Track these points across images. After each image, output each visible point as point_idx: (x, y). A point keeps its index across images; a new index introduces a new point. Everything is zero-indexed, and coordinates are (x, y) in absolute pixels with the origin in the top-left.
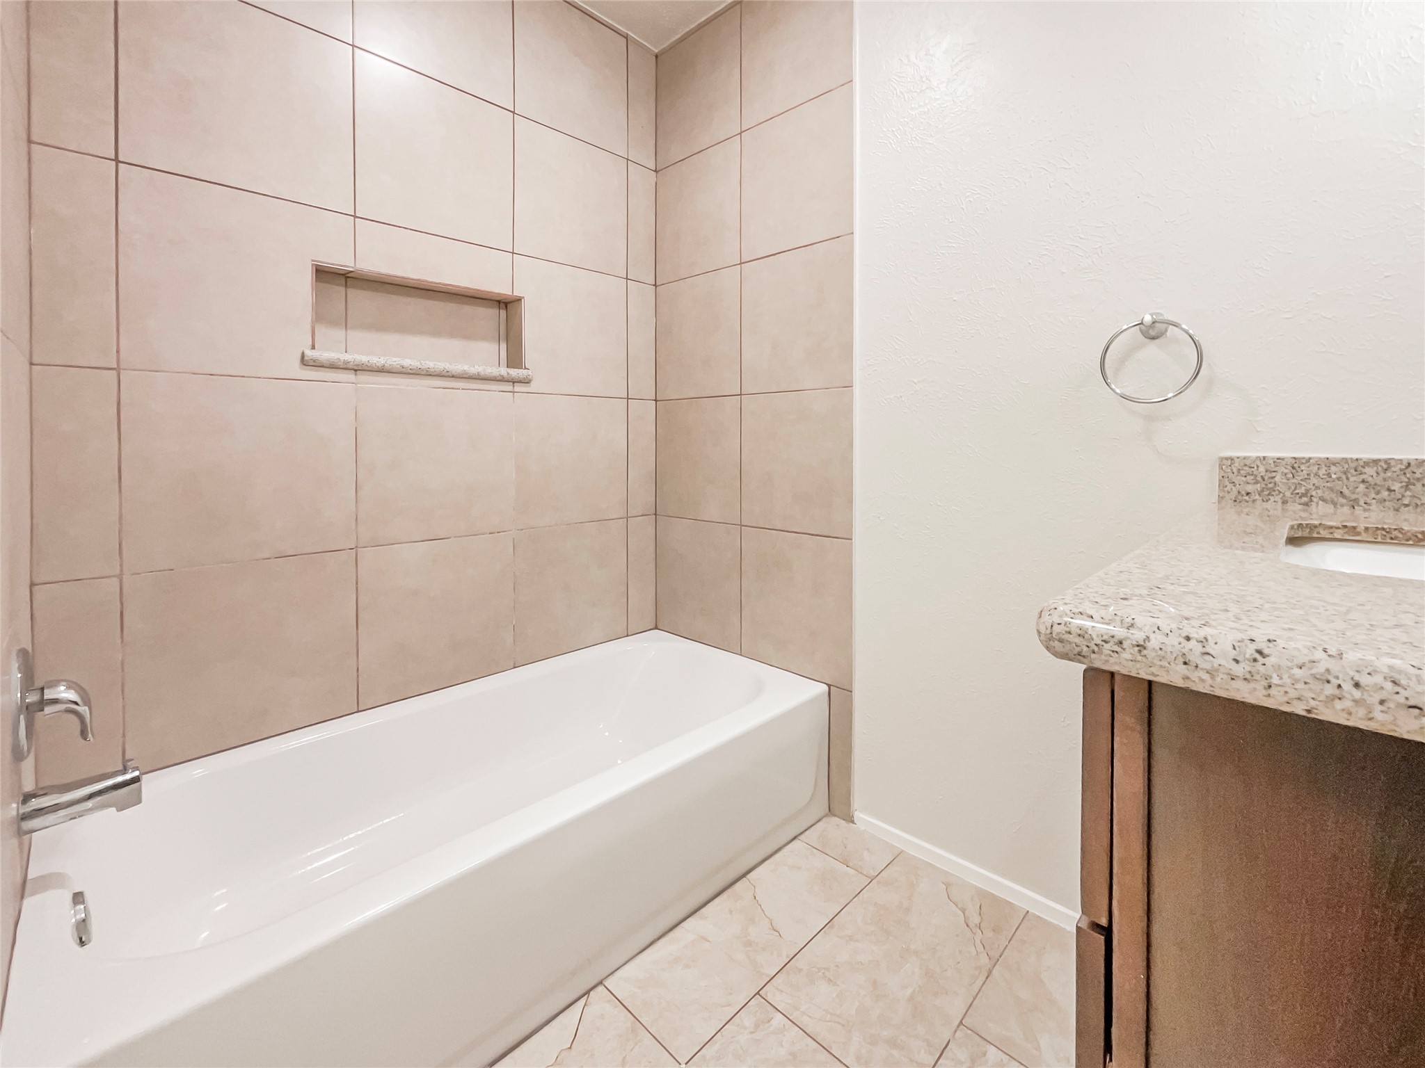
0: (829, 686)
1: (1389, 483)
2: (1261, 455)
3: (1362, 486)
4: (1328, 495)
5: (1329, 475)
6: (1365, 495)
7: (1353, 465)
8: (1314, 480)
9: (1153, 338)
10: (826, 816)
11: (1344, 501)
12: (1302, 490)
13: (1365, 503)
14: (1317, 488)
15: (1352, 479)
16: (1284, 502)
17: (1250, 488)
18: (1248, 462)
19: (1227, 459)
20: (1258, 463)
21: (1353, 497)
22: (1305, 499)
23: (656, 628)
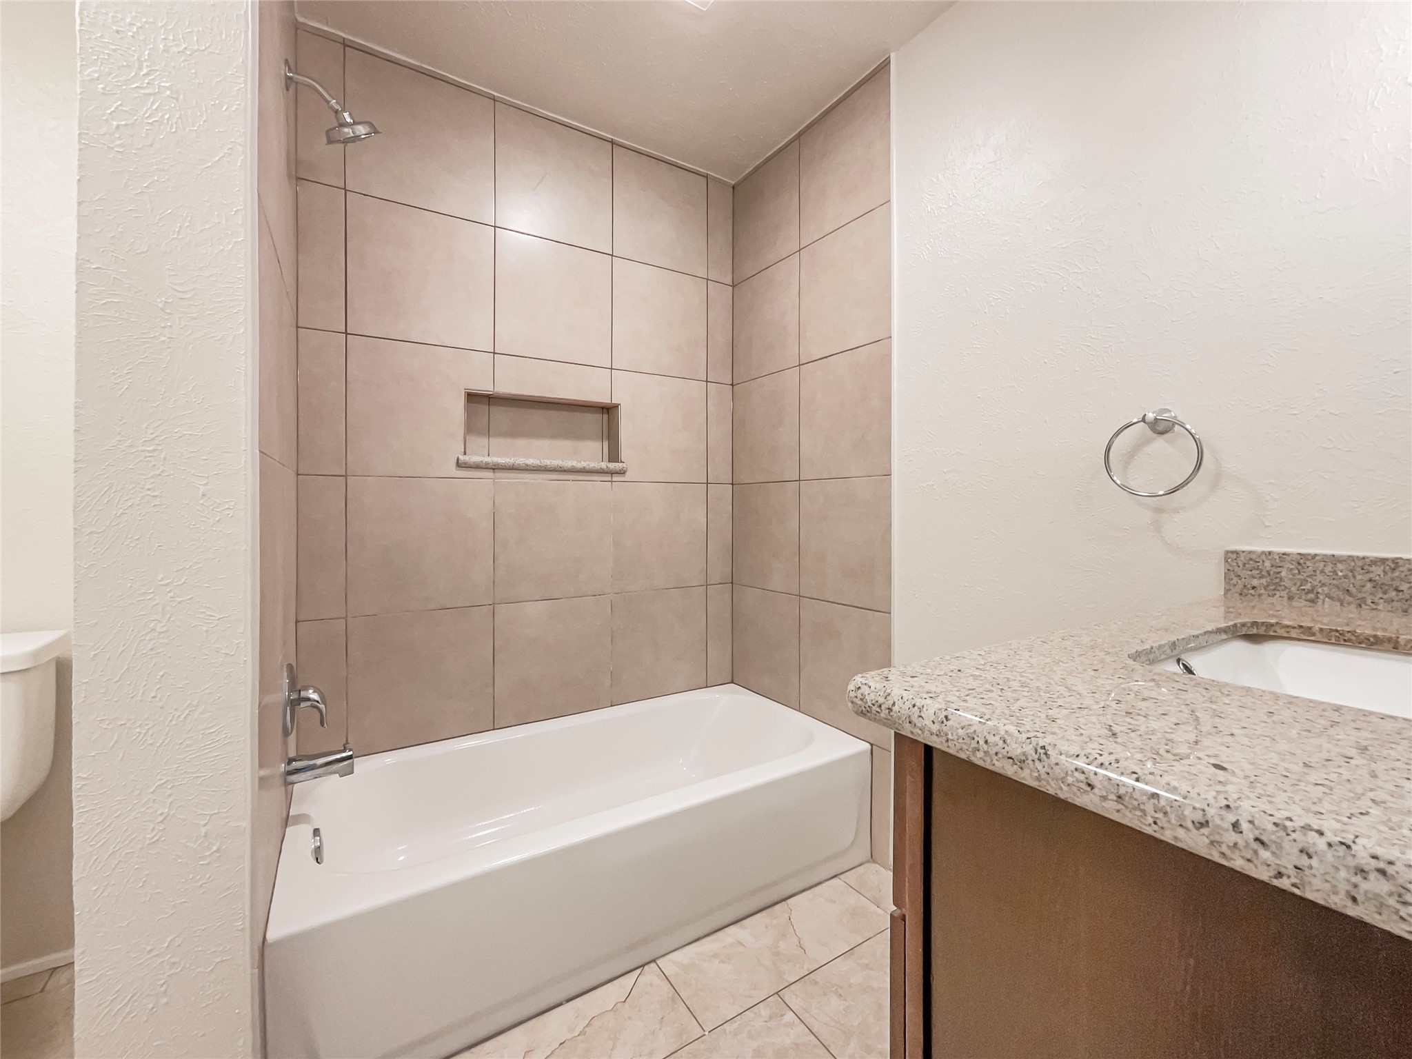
0: (872, 745)
1: (1395, 584)
2: (1267, 549)
3: (1369, 585)
4: (1334, 592)
5: (1335, 573)
6: (1372, 594)
7: (1360, 563)
8: (1320, 577)
9: (1161, 433)
10: (868, 862)
11: (1351, 599)
12: (1308, 586)
13: (1372, 602)
14: (1323, 585)
15: (1359, 577)
16: (1290, 598)
17: (1255, 582)
18: (1253, 557)
19: (1232, 552)
20: (1264, 557)
21: (1360, 595)
22: (1311, 596)
23: (732, 682)
